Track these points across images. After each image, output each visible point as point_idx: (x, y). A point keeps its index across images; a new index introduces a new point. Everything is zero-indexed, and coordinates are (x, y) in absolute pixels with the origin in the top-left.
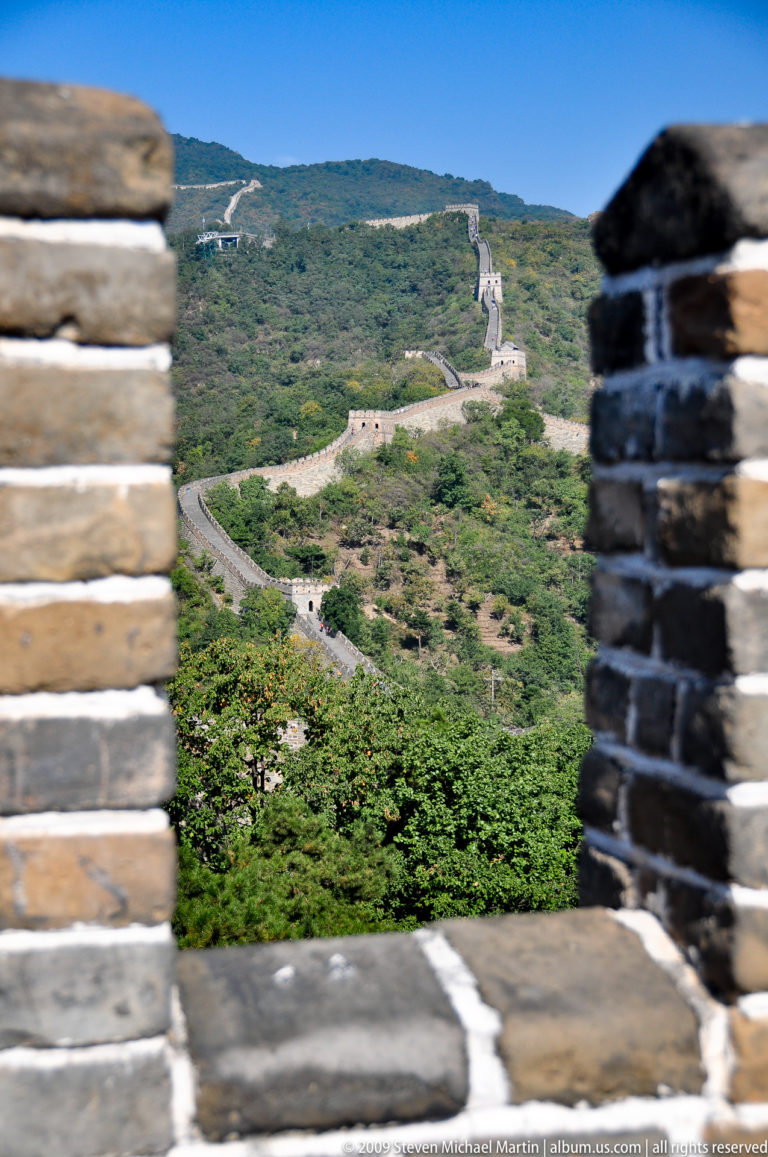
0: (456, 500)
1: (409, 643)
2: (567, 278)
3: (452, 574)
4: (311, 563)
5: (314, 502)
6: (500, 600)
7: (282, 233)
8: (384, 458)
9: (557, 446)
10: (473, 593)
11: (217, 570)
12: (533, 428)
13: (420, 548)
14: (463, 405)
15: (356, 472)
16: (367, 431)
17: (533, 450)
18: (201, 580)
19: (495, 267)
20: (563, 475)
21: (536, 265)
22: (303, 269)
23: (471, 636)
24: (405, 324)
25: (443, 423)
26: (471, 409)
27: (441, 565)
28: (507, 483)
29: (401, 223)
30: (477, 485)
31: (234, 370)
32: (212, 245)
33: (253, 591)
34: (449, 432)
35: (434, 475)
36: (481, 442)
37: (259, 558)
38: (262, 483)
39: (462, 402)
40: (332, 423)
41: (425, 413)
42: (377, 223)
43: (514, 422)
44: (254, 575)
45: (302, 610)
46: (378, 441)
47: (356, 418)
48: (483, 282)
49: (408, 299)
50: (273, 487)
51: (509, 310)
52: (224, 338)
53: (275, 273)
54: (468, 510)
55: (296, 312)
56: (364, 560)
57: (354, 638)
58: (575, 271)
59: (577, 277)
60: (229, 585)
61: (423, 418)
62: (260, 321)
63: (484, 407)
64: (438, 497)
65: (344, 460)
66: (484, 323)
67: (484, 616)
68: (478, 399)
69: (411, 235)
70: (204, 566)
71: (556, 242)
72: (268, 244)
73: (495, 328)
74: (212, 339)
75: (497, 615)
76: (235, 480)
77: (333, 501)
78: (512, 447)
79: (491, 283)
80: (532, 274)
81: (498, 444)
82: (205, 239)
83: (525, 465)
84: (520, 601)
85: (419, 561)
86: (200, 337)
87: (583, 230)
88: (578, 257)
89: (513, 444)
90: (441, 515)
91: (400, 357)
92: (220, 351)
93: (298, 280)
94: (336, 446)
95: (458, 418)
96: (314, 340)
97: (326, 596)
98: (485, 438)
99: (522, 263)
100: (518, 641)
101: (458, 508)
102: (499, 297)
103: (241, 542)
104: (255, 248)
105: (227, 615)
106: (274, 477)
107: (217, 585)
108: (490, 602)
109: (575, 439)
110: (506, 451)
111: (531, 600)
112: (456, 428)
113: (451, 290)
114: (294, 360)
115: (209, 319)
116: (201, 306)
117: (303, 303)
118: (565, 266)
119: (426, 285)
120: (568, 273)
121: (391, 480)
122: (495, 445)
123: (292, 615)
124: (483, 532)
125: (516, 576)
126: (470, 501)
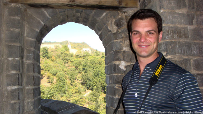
0: (46, 56)
9: (71, 52)
12: (67, 50)
20: (72, 57)
26: (56, 47)
43: (64, 48)
54: (48, 58)
58: (81, 47)
75: (48, 78)
83: (65, 55)
84: (55, 75)
98: (58, 51)
109: (74, 52)
110: (62, 53)
112: (52, 48)
122: (60, 52)
125: (55, 69)
126: (49, 56)
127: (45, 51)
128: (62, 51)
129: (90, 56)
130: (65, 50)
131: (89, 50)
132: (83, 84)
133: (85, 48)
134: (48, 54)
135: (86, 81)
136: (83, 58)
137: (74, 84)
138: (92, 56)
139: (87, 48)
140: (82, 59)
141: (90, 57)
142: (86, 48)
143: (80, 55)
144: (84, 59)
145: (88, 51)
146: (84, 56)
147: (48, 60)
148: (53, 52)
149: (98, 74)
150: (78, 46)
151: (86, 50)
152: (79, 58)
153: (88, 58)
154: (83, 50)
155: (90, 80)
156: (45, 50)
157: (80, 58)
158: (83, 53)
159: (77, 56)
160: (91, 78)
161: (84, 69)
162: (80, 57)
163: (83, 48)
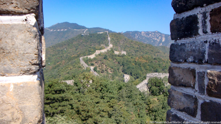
1: (102, 72)
3: (106, 66)
4: (92, 65)
5: (93, 59)
6: (110, 68)
7: (90, 34)
8: (99, 55)
9: (116, 54)
10: (108, 67)
11: (83, 65)
12: (113, 52)
13: (103, 63)
15: (97, 56)
16: (98, 52)
17: (113, 54)
18: (82, 66)
19: (110, 37)
20: (116, 56)
21: (114, 37)
22: (91, 37)
23: (108, 71)
24: (101, 42)
25: (105, 51)
27: (105, 65)
28: (111, 57)
29: (101, 33)
30: (108, 57)
31: (85, 47)
32: (83, 35)
33: (87, 67)
34: (105, 52)
35: (104, 56)
36: (108, 53)
37: (87, 64)
38: (88, 57)
39: (107, 49)
40: (94, 51)
42: (98, 33)
43: (111, 51)
44: (87, 66)
45: (92, 69)
46: (99, 53)
47: (97, 51)
49: (101, 40)
50: (89, 58)
51: (111, 41)
52: (84, 44)
53: (89, 38)
54: (107, 59)
55: (91, 41)
56: (97, 64)
57: (97, 72)
59: (117, 38)
60: (85, 67)
61: (103, 51)
62: (87, 42)
63: (109, 50)
64: (104, 58)
65: (96, 55)
66: (109, 42)
67: (109, 70)
69: (102, 34)
70: (82, 65)
71: (115, 35)
72: (88, 35)
73: (110, 43)
74: (83, 44)
75: (110, 70)
76: (85, 57)
77: (94, 59)
79: (109, 38)
80: (113, 38)
82: (82, 34)
83: (113, 55)
84: (112, 68)
85: (103, 64)
86: (82, 44)
89: (111, 53)
90: (105, 60)
91: (101, 45)
92: (84, 45)
93: (91, 38)
94: (95, 54)
95: (106, 51)
96: (93, 44)
97: (94, 68)
99: (112, 37)
100: (112, 72)
101: (106, 60)
103: (86, 63)
104: (87, 35)
105: (84, 70)
106: (89, 57)
107: (83, 67)
108: (109, 68)
110: (111, 54)
111: (113, 68)
113: (105, 39)
114: (91, 45)
115: (83, 42)
116: (82, 41)
117: (92, 40)
119: (103, 39)
121: (100, 57)
123: (91, 70)
124: (109, 62)
125: (112, 66)
129: (126, 56)
131: (125, 52)
132: (123, 71)
135: (124, 71)
137: (119, 72)
146: (122, 56)
147: (108, 61)
149: (129, 68)
151: (123, 53)
153: (124, 57)
155: (125, 70)
159: (119, 56)
160: (126, 69)
161: (123, 64)
163: (122, 51)
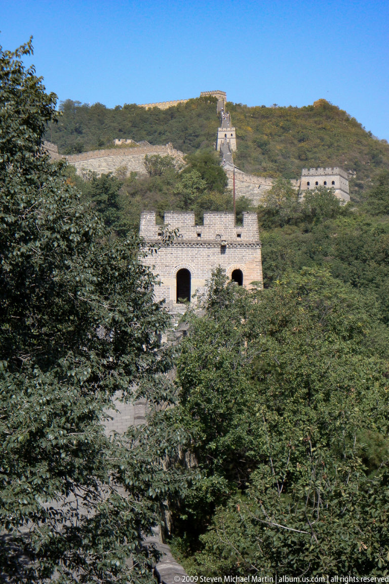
2: (295, 145)
9: (238, 195)
12: (215, 181)
14: (146, 158)
25: (122, 171)
26: (155, 163)
36: (160, 190)
39: (144, 155)
41: (102, 159)
42: (146, 106)
43: (195, 174)
48: (221, 135)
51: (241, 156)
58: (301, 140)
59: (303, 144)
63: (167, 162)
68: (163, 155)
69: (171, 113)
71: (287, 120)
78: (192, 196)
79: (227, 137)
80: (266, 138)
81: (178, 194)
87: (310, 112)
88: (304, 131)
89: (193, 194)
98: (165, 188)
99: (257, 129)
102: (234, 147)
109: (256, 191)
110: (186, 200)
112: (134, 174)
118: (293, 136)
120: (296, 142)
122: (175, 195)
126: (125, 225)
127: (105, 197)
128: (188, 191)
129: (345, 213)
130: (203, 184)
131: (336, 179)
133: (313, 171)
134: (120, 213)
136: (302, 225)
138: (352, 213)
139: (329, 170)
140: (297, 233)
141: (340, 220)
142: (321, 171)
143: (286, 212)
144: (306, 231)
145: (329, 185)
146: (309, 217)
148: (138, 198)
150: (285, 129)
151: (321, 183)
152: (281, 226)
153: (327, 227)
154: (304, 180)
156: (106, 190)
157: (286, 227)
158: (302, 199)
162: (288, 221)
163: (304, 171)
